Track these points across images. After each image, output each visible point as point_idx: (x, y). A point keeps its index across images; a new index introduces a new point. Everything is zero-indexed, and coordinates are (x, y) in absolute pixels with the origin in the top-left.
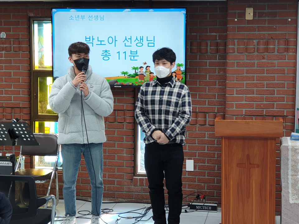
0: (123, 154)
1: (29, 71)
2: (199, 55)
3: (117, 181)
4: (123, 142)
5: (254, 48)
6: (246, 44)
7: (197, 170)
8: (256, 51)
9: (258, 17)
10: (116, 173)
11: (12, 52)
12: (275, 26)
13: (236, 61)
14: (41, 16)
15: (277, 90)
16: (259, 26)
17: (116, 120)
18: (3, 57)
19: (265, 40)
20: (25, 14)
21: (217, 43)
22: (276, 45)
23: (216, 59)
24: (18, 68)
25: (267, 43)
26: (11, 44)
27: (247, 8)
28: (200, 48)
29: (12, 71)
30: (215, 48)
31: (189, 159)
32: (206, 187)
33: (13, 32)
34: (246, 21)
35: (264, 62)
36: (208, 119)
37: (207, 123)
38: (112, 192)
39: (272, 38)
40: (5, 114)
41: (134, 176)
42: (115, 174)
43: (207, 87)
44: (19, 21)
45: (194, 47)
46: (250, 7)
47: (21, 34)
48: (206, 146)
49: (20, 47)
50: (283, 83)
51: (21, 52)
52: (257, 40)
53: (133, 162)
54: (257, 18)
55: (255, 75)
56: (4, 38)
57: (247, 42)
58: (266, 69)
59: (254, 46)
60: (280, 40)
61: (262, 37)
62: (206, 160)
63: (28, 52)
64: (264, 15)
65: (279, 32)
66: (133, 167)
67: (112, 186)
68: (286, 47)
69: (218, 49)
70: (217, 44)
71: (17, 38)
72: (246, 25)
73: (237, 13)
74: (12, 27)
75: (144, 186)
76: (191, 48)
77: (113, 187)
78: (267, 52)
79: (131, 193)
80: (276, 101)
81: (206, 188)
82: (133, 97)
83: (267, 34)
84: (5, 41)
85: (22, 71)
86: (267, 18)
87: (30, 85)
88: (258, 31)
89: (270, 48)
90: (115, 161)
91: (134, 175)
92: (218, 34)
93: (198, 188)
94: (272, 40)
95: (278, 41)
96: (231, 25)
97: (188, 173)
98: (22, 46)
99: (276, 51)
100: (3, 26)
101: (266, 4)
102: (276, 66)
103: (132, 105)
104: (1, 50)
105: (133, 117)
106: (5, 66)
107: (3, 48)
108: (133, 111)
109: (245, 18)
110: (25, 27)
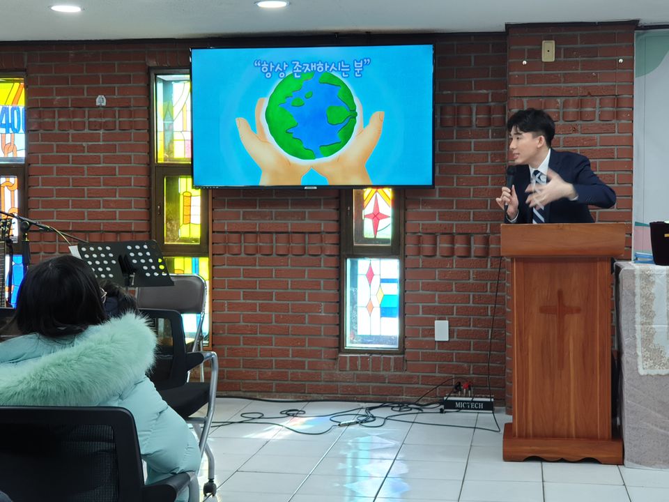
0: (320, 312)
1: (149, 165)
2: (457, 131)
3: (308, 361)
4: (319, 291)
5: (559, 113)
6: (543, 105)
7: (455, 339)
8: (561, 118)
9: (564, 57)
10: (307, 347)
11: (117, 131)
12: (595, 73)
14: (169, 65)
16: (566, 74)
17: (307, 251)
18: (101, 140)
19: (577, 98)
20: (142, 62)
21: (489, 108)
22: (597, 107)
23: (488, 137)
24: (128, 159)
25: (581, 104)
26: (115, 117)
27: (544, 42)
28: (458, 118)
29: (117, 165)
30: (486, 116)
31: (440, 319)
32: (471, 369)
33: (118, 94)
34: (543, 65)
35: (577, 137)
36: (474, 247)
37: (473, 254)
38: (299, 383)
39: (589, 94)
42: (305, 350)
43: (472, 188)
44: (130, 76)
45: (448, 117)
46: (549, 38)
47: (134, 98)
48: (471, 294)
49: (131, 121)
50: (611, 176)
51: (133, 131)
52: (563, 99)
53: (338, 327)
54: (562, 59)
56: (103, 107)
57: (545, 103)
59: (558, 108)
60: (602, 97)
61: (571, 92)
62: (472, 320)
63: (146, 131)
64: (575, 53)
66: (337, 336)
67: (301, 371)
68: (615, 109)
69: (490, 119)
70: (489, 111)
71: (127, 105)
72: (543, 72)
73: (526, 50)
74: (117, 85)
75: (357, 370)
76: (441, 119)
77: (302, 373)
78: (581, 120)
79: (335, 383)
81: (471, 372)
82: (338, 209)
83: (580, 87)
84: (104, 111)
85: (135, 165)
86: (579, 59)
87: (149, 191)
88: (564, 82)
89: (586, 111)
90: (305, 325)
91: (340, 352)
92: (490, 92)
93: (456, 372)
94: (589, 98)
95: (600, 100)
96: (516, 73)
97: (439, 346)
98: (135, 119)
99: (597, 116)
100: (101, 85)
101: (579, 33)
102: (598, 144)
103: (335, 223)
104: (97, 128)
105: (337, 244)
106: (104, 156)
107: (100, 123)
108: (336, 235)
109: (541, 58)
110: (140, 85)
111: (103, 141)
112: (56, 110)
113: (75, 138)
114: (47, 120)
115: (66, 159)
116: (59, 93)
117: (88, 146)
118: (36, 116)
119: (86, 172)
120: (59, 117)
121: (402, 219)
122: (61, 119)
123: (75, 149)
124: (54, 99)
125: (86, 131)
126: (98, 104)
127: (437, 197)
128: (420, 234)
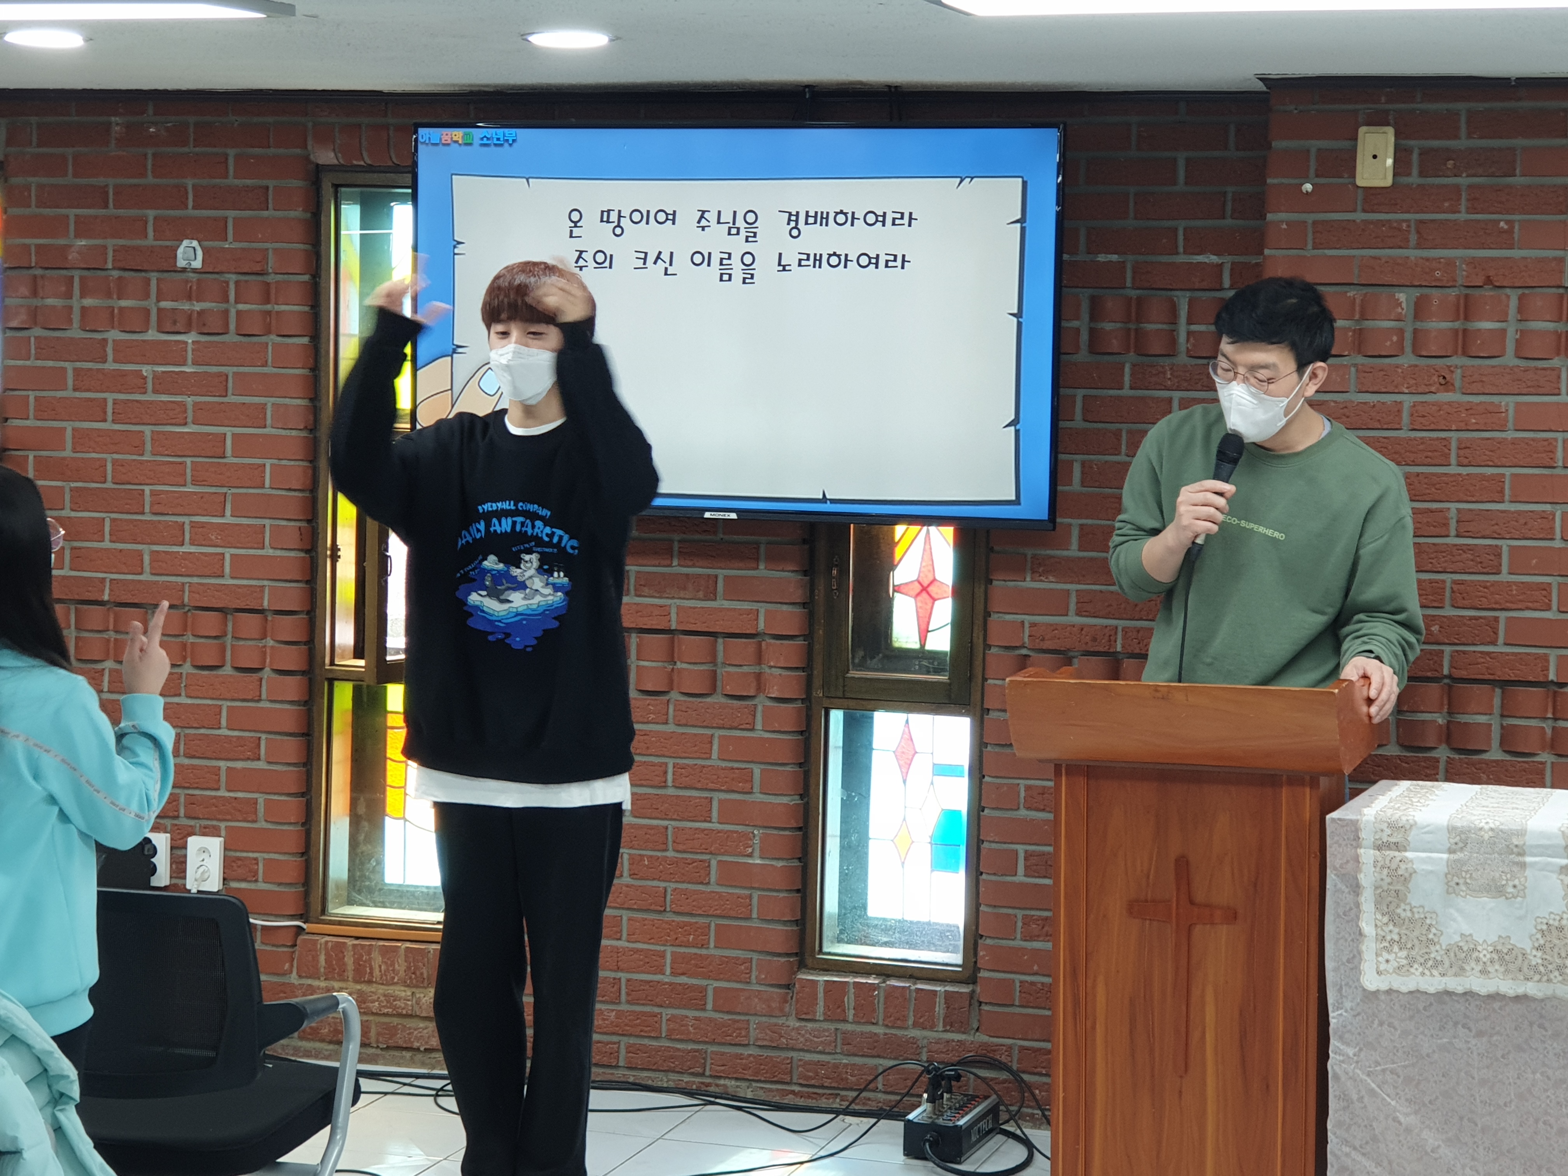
0: (750, 855)
1: (309, 431)
2: (1134, 365)
3: (715, 989)
4: (749, 797)
5: (1401, 332)
6: (1357, 308)
8: (1408, 346)
9: (1422, 174)
10: (712, 950)
11: (231, 338)
12: (1507, 222)
14: (369, 162)
15: (1512, 548)
16: (1421, 222)
17: (719, 683)
18: (190, 361)
19: (1453, 292)
20: (298, 151)
22: (1510, 318)
24: (257, 417)
25: (1466, 309)
26: (227, 301)
27: (1362, 130)
28: (1137, 330)
29: (229, 431)
33: (235, 240)
34: (1360, 194)
35: (1450, 404)
38: (690, 1046)
39: (1488, 280)
40: (192, 639)
41: (799, 969)
42: (707, 957)
44: (267, 188)
45: (1108, 326)
46: (1377, 120)
47: (275, 250)
49: (269, 313)
50: (1543, 516)
51: (272, 339)
52: (1417, 292)
53: (797, 897)
54: (1414, 179)
56: (195, 271)
57: (1364, 303)
58: (1459, 441)
59: (1399, 319)
60: (1527, 291)
61: (1438, 274)
63: (305, 340)
64: (1450, 164)
65: (1522, 253)
66: (795, 922)
67: (691, 1013)
68: (1560, 327)
71: (257, 268)
72: (1359, 216)
73: (1313, 151)
74: (231, 214)
75: (845, 1021)
76: (1091, 331)
77: (696, 1019)
78: (1465, 354)
79: (784, 1054)
80: (1508, 605)
82: (805, 573)
83: (1462, 259)
84: (199, 281)
85: (274, 431)
86: (1463, 181)
87: (312, 502)
88: (1419, 246)
89: (1479, 330)
90: (708, 889)
91: (802, 965)
92: (1228, 260)
94: (1488, 292)
95: (1521, 298)
96: (1283, 216)
98: (277, 308)
99: (1510, 347)
100: (191, 212)
101: (1461, 107)
102: (1510, 425)
103: (798, 610)
104: (179, 327)
105: (803, 669)
106: (195, 404)
107: (189, 316)
108: (800, 642)
109: (1354, 177)
110: (292, 214)
111: (195, 363)
112: (77, 274)
113: (123, 352)
114: (50, 301)
115: (98, 411)
116: (84, 228)
117: (156, 376)
118: (24, 290)
119: (148, 447)
120: (83, 295)
121: (979, 607)
122: (88, 302)
123: (119, 382)
124: (70, 246)
125: (152, 335)
126: (181, 263)
127: (1074, 550)
128: (1024, 652)
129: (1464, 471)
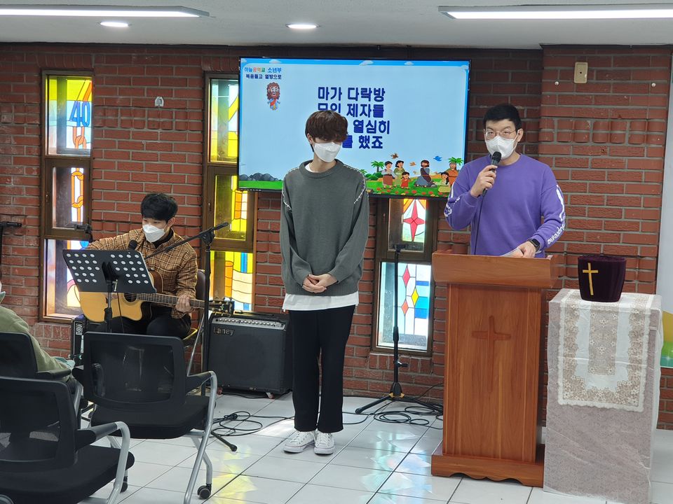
1: (201, 164)
5: (588, 134)
8: (591, 139)
9: (597, 79)
11: (174, 131)
12: (627, 96)
13: (554, 156)
14: (223, 70)
15: (626, 210)
16: (596, 96)
18: (159, 139)
19: (608, 120)
20: (197, 66)
22: (627, 130)
24: (183, 159)
25: (612, 126)
26: (172, 118)
27: (577, 63)
29: (172, 163)
33: (176, 97)
34: (575, 86)
35: (605, 159)
39: (620, 117)
41: (370, 351)
44: (186, 79)
46: (582, 60)
47: (189, 101)
49: (187, 122)
50: (637, 198)
51: (188, 131)
52: (594, 120)
54: (594, 81)
55: (588, 182)
56: (161, 108)
57: (575, 125)
58: (608, 172)
59: (588, 130)
60: (633, 120)
61: (602, 114)
63: (200, 132)
64: (607, 76)
65: (632, 107)
66: (369, 335)
68: (645, 133)
71: (183, 107)
72: (575, 93)
73: (559, 70)
74: (174, 88)
78: (610, 142)
79: (365, 380)
82: (374, 215)
83: (611, 109)
84: (162, 112)
85: (189, 164)
86: (612, 81)
87: (202, 188)
88: (595, 104)
89: (616, 134)
92: (526, 108)
94: (619, 121)
95: (631, 123)
96: (548, 93)
98: (190, 121)
99: (627, 139)
100: (160, 87)
101: (612, 55)
102: (626, 167)
104: (155, 127)
105: (373, 248)
106: (161, 154)
107: (159, 123)
108: (372, 239)
109: (573, 80)
110: (196, 88)
111: (161, 140)
112: (119, 108)
113: (136, 135)
114: (110, 117)
115: (127, 156)
116: (122, 92)
117: (147, 144)
118: (101, 114)
119: (144, 168)
120: (121, 116)
121: (435, 227)
123: (134, 146)
124: (117, 98)
125: (146, 130)
126: (156, 105)
129: (610, 183)
